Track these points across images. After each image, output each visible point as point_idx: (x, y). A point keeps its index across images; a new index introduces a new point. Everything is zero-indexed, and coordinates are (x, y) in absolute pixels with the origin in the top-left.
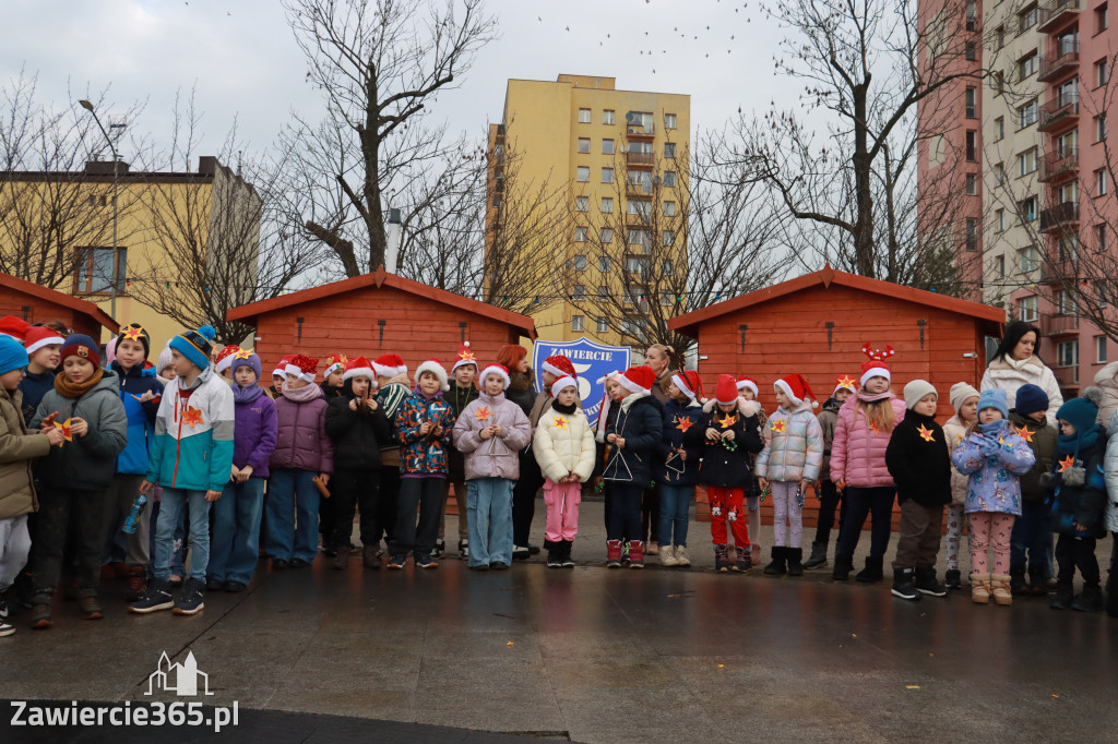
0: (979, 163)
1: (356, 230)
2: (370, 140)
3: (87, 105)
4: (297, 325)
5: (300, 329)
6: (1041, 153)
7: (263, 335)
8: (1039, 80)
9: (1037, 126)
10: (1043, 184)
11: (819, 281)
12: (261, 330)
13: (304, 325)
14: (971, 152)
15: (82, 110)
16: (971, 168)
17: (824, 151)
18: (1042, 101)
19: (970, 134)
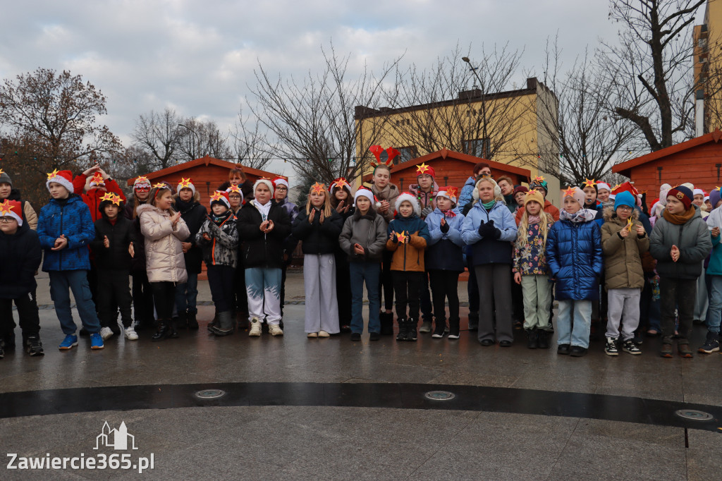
1: (650, 109)
2: (657, 48)
3: (466, 60)
4: (658, 172)
5: (660, 174)
7: (635, 180)
12: (633, 176)
13: (662, 171)
15: (464, 63)
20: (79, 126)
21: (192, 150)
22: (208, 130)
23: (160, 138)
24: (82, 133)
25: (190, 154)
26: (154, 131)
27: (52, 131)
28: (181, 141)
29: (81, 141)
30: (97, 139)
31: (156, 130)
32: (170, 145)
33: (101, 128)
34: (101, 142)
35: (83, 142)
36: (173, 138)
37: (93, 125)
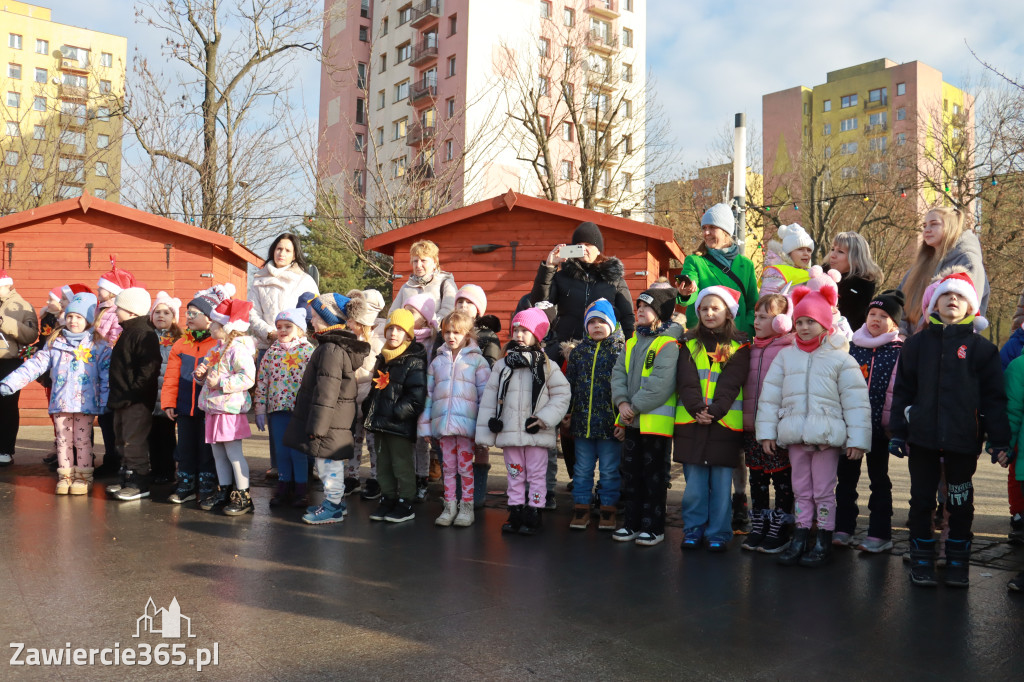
0: (366, 125)
6: (410, 122)
8: (410, 65)
9: (407, 100)
10: (410, 147)
11: (78, 207)
14: (360, 117)
16: (360, 128)
17: (183, 97)
18: (412, 82)
19: (360, 102)
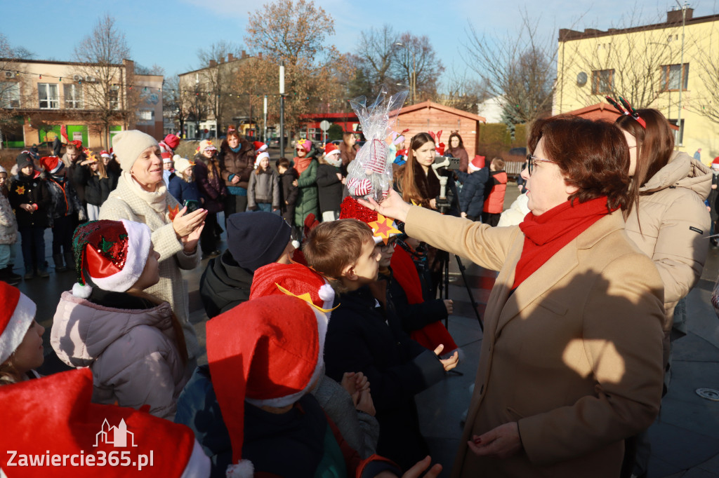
20: (311, 45)
21: (407, 61)
22: (422, 44)
23: (378, 52)
24: (315, 52)
25: (405, 66)
26: (373, 45)
27: (290, 51)
28: (397, 54)
29: (313, 59)
30: (327, 56)
31: (375, 45)
32: (388, 58)
33: (330, 47)
34: (330, 59)
35: (315, 59)
36: (391, 51)
37: (323, 44)
